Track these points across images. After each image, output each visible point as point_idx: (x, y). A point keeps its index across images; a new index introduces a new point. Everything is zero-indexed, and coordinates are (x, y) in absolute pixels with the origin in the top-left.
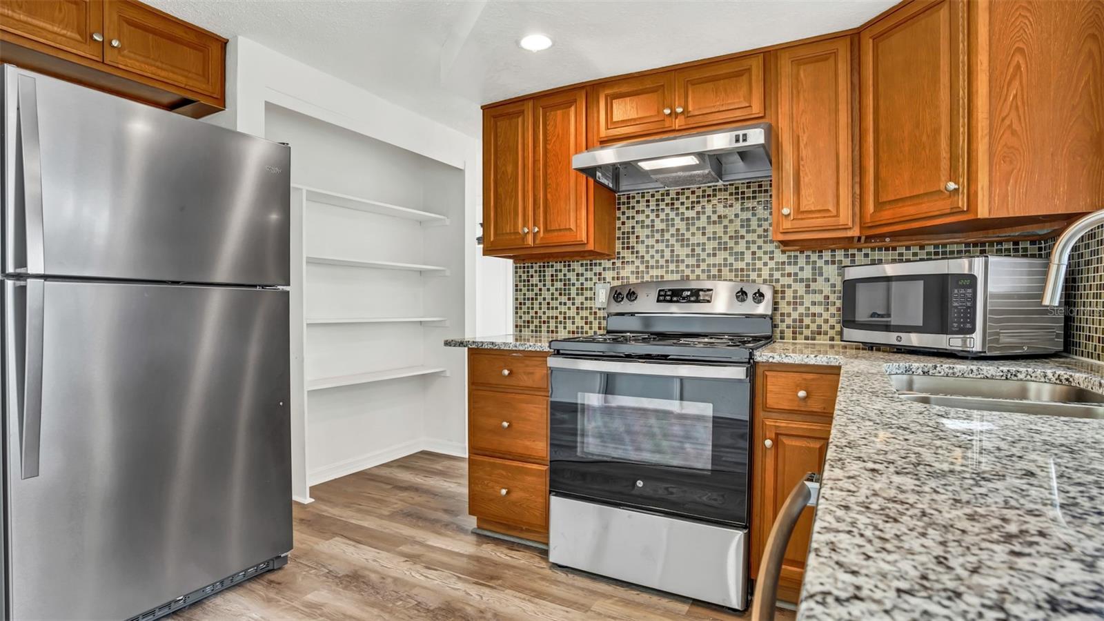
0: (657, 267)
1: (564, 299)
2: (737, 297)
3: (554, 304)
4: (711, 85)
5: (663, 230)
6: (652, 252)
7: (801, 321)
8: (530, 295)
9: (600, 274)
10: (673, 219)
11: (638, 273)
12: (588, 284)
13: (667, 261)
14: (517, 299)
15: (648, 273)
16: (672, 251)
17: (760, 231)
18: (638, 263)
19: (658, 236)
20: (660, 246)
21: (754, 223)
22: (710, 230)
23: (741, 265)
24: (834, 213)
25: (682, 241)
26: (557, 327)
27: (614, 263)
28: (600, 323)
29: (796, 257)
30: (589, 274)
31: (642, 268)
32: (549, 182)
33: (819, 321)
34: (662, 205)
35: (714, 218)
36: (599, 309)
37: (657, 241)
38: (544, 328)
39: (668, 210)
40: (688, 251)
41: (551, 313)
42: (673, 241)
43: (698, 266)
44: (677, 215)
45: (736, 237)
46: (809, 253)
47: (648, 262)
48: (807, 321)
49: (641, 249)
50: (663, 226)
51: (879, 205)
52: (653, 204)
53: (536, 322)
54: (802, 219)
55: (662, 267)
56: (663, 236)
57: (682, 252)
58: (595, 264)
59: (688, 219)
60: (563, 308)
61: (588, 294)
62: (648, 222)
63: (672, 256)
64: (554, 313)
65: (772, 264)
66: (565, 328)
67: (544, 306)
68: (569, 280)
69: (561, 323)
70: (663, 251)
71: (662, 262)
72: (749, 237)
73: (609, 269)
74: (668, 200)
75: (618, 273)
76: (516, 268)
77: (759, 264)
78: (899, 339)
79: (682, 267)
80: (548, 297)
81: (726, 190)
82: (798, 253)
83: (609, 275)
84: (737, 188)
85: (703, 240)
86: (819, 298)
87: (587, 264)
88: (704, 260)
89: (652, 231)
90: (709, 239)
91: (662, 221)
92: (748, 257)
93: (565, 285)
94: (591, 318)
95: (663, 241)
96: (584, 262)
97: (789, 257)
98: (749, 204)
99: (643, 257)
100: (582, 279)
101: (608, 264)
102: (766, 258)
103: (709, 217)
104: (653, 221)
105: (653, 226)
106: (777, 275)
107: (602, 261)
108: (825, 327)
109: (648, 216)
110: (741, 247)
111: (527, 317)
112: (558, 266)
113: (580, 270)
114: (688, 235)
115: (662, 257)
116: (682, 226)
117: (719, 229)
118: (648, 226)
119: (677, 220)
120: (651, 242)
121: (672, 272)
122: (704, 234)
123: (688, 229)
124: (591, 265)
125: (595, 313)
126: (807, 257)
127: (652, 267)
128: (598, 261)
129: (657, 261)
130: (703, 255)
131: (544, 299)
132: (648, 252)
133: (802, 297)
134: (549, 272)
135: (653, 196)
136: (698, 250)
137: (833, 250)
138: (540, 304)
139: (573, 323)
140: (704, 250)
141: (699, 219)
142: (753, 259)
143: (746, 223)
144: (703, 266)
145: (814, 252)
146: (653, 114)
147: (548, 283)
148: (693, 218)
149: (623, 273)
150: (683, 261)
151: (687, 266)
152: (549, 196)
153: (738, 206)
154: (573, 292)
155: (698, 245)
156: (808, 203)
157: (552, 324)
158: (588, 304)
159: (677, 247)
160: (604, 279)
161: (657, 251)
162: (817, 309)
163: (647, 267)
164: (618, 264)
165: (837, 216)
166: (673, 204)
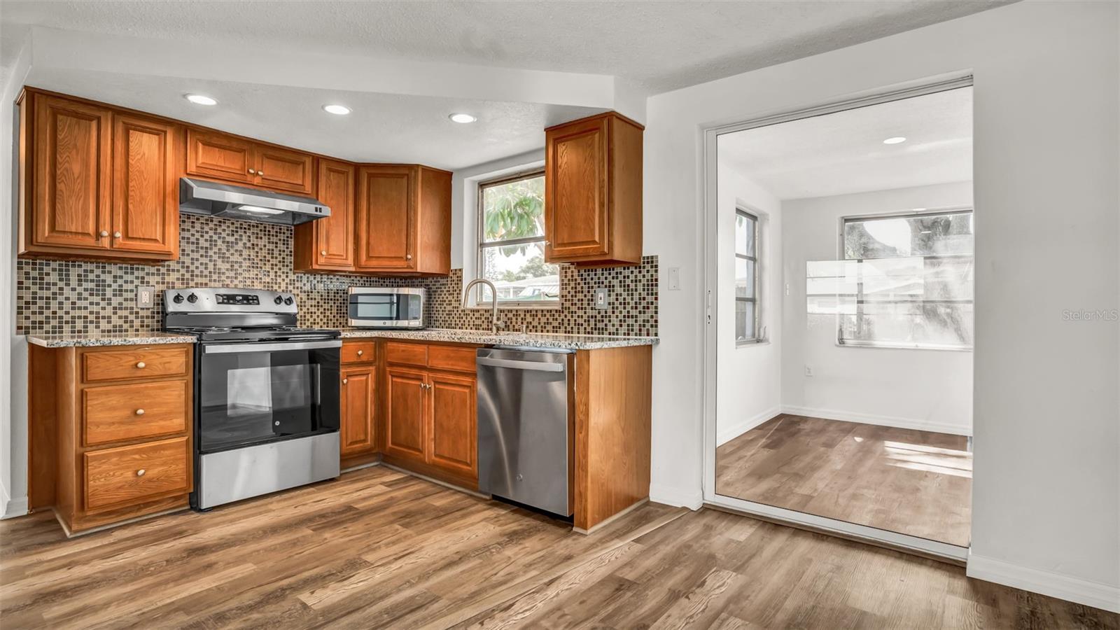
0: (201, 276)
1: (95, 299)
2: (275, 301)
3: (79, 304)
5: (207, 248)
6: (197, 264)
7: (305, 316)
8: (45, 293)
9: (143, 278)
10: (216, 241)
11: (183, 279)
12: (130, 287)
13: (210, 272)
14: (20, 298)
15: (192, 280)
16: (215, 265)
17: (280, 258)
18: (183, 271)
19: (202, 252)
20: (204, 260)
21: (276, 253)
22: (245, 253)
23: (268, 280)
25: (224, 258)
26: (86, 327)
27: (158, 270)
28: (143, 322)
29: (301, 277)
30: (129, 277)
31: (188, 276)
32: (131, 193)
33: (315, 316)
34: (206, 228)
35: (249, 245)
36: (142, 309)
37: (202, 256)
38: (67, 328)
39: (211, 233)
40: (228, 266)
41: (77, 313)
42: (215, 257)
43: (236, 278)
44: (219, 238)
45: (264, 260)
46: (309, 275)
47: (193, 271)
48: (308, 316)
49: (187, 261)
50: (207, 244)
51: (369, 257)
52: (198, 226)
53: (54, 322)
54: (330, 258)
55: (206, 276)
56: (206, 252)
57: (223, 266)
58: (137, 269)
59: (228, 242)
60: (95, 308)
61: (130, 295)
62: (193, 239)
63: (214, 269)
64: (83, 313)
65: (287, 280)
66: (97, 327)
67: (67, 306)
68: (104, 281)
69: (92, 322)
70: (206, 264)
71: (206, 272)
72: (274, 261)
73: (153, 274)
74: (211, 225)
75: (163, 279)
77: (279, 280)
79: (223, 278)
80: (73, 296)
81: (257, 227)
82: (302, 275)
83: (153, 280)
84: (265, 227)
85: (240, 259)
86: (314, 303)
87: (127, 268)
88: (241, 274)
89: (197, 247)
90: (245, 259)
91: (206, 240)
92: (272, 274)
93: (97, 286)
94: (132, 317)
95: (206, 256)
96: (124, 266)
97: (298, 277)
98: (274, 239)
99: (188, 267)
100: (120, 282)
101: (153, 270)
102: (284, 276)
103: (245, 244)
104: (197, 239)
105: (198, 243)
106: (291, 288)
107: (146, 267)
108: (318, 320)
109: (193, 235)
110: (268, 267)
111: (38, 318)
112: (89, 267)
113: (119, 273)
114: (228, 254)
115: (206, 268)
116: (224, 247)
117: (253, 254)
118: (193, 243)
119: (219, 242)
120: (196, 255)
121: (215, 281)
122: (241, 255)
123: (228, 250)
124: (132, 269)
125: (137, 313)
126: (308, 278)
127: (197, 276)
128: (140, 267)
129: (201, 272)
130: (240, 271)
131: (67, 299)
132: (192, 264)
133: (305, 302)
134: (74, 272)
135: (198, 219)
136: (236, 266)
137: (321, 275)
138: (61, 303)
139: (109, 322)
140: (241, 267)
141: (237, 243)
142: (276, 276)
143: (271, 252)
144: (240, 278)
145: (311, 275)
146: (238, 168)
147: (74, 283)
148: (232, 243)
149: (167, 279)
150: (224, 273)
151: (228, 277)
153: (265, 240)
154: (109, 293)
155: (236, 262)
156: (333, 250)
157: (79, 325)
158: (129, 304)
159: (219, 262)
160: (148, 282)
161: (201, 264)
162: (313, 309)
163: (192, 276)
164: (163, 270)
166: (216, 229)
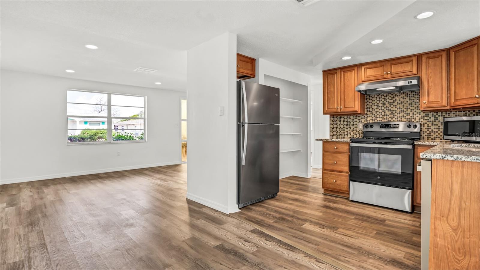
0: (379, 118)
1: (347, 127)
2: (408, 127)
3: (344, 129)
4: (400, 65)
5: (381, 106)
6: (378, 113)
7: (430, 134)
8: (336, 126)
9: (360, 120)
10: (385, 103)
11: (373, 119)
12: (356, 123)
13: (383, 116)
14: (331, 127)
15: (376, 119)
16: (385, 113)
17: (416, 106)
18: (373, 116)
19: (380, 108)
20: (381, 111)
21: (413, 104)
22: (398, 106)
23: (409, 117)
24: (441, 102)
25: (388, 109)
26: (345, 136)
27: (365, 116)
28: (360, 135)
29: (428, 114)
30: (356, 120)
31: (374, 118)
32: (345, 93)
33: (437, 134)
34: (381, 99)
35: (400, 102)
36: (360, 130)
37: (380, 110)
38: (341, 136)
39: (383, 100)
40: (390, 112)
41: (343, 132)
42: (385, 110)
43: (394, 117)
44: (386, 102)
45: (407, 108)
46: (433, 113)
47: (376, 116)
48: (432, 134)
49: (374, 112)
50: (382, 105)
51: (456, 100)
52: (378, 98)
53: (338, 134)
54: (430, 104)
55: (381, 117)
56: (381, 108)
57: (388, 113)
58: (358, 117)
59: (390, 103)
60: (347, 130)
61: (356, 126)
62: (376, 104)
63: (385, 114)
64: (344, 132)
65: (420, 116)
66: (348, 136)
67: (341, 129)
68: (349, 121)
69: (346, 134)
70: (381, 113)
71: (381, 116)
72: (412, 108)
73: (363, 118)
74: (383, 97)
75: (366, 119)
76: (331, 118)
77: (415, 116)
78: (461, 138)
79: (388, 117)
80: (342, 127)
81: (404, 94)
82: (429, 113)
83: (363, 120)
84: (407, 93)
85: (396, 109)
86: (436, 127)
87: (355, 117)
88: (396, 115)
89: (378, 107)
90: (398, 109)
91: (381, 103)
92: (411, 114)
93: (348, 123)
94: (357, 133)
95: (381, 110)
96: (354, 116)
97: (426, 114)
98: (412, 98)
99: (374, 114)
100: (354, 121)
101: (363, 117)
102: (418, 115)
103: (398, 102)
104: (378, 104)
105: (378, 105)
106: (421, 120)
107: (361, 116)
108: (439, 136)
109: (376, 102)
110: (409, 111)
111: (335, 133)
112: (345, 117)
113: (353, 118)
114: (390, 108)
115: (381, 114)
116: (388, 105)
117: (401, 106)
118: (376, 105)
119: (387, 103)
120: (377, 110)
121: (385, 119)
122: (396, 107)
123: (390, 106)
124: (357, 117)
125: (358, 132)
126: (433, 114)
127: (378, 118)
128: (359, 116)
129: (380, 116)
130: (396, 114)
131: (341, 127)
132: (376, 113)
133: (430, 126)
134: (342, 119)
135: (378, 96)
136: (394, 112)
137: (442, 112)
138: (339, 129)
139: (351, 135)
140: (396, 112)
141: (394, 103)
142: (413, 115)
143: (411, 104)
144: (396, 117)
145: (435, 113)
146: (380, 73)
147: (342, 123)
148: (392, 103)
149: (368, 119)
150: (388, 116)
151: (390, 117)
152: (345, 97)
153: (408, 99)
154: (351, 125)
155: (394, 111)
156: (432, 99)
157: (343, 135)
158: (355, 129)
159: (387, 112)
160: (361, 121)
161: (380, 113)
162: (436, 130)
163: (376, 118)
164: (366, 116)
165: (442, 103)
166: (385, 98)
